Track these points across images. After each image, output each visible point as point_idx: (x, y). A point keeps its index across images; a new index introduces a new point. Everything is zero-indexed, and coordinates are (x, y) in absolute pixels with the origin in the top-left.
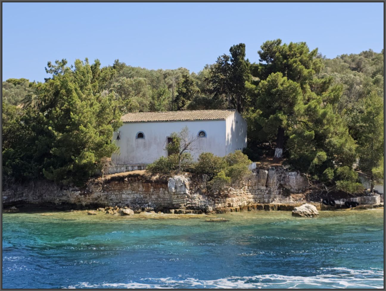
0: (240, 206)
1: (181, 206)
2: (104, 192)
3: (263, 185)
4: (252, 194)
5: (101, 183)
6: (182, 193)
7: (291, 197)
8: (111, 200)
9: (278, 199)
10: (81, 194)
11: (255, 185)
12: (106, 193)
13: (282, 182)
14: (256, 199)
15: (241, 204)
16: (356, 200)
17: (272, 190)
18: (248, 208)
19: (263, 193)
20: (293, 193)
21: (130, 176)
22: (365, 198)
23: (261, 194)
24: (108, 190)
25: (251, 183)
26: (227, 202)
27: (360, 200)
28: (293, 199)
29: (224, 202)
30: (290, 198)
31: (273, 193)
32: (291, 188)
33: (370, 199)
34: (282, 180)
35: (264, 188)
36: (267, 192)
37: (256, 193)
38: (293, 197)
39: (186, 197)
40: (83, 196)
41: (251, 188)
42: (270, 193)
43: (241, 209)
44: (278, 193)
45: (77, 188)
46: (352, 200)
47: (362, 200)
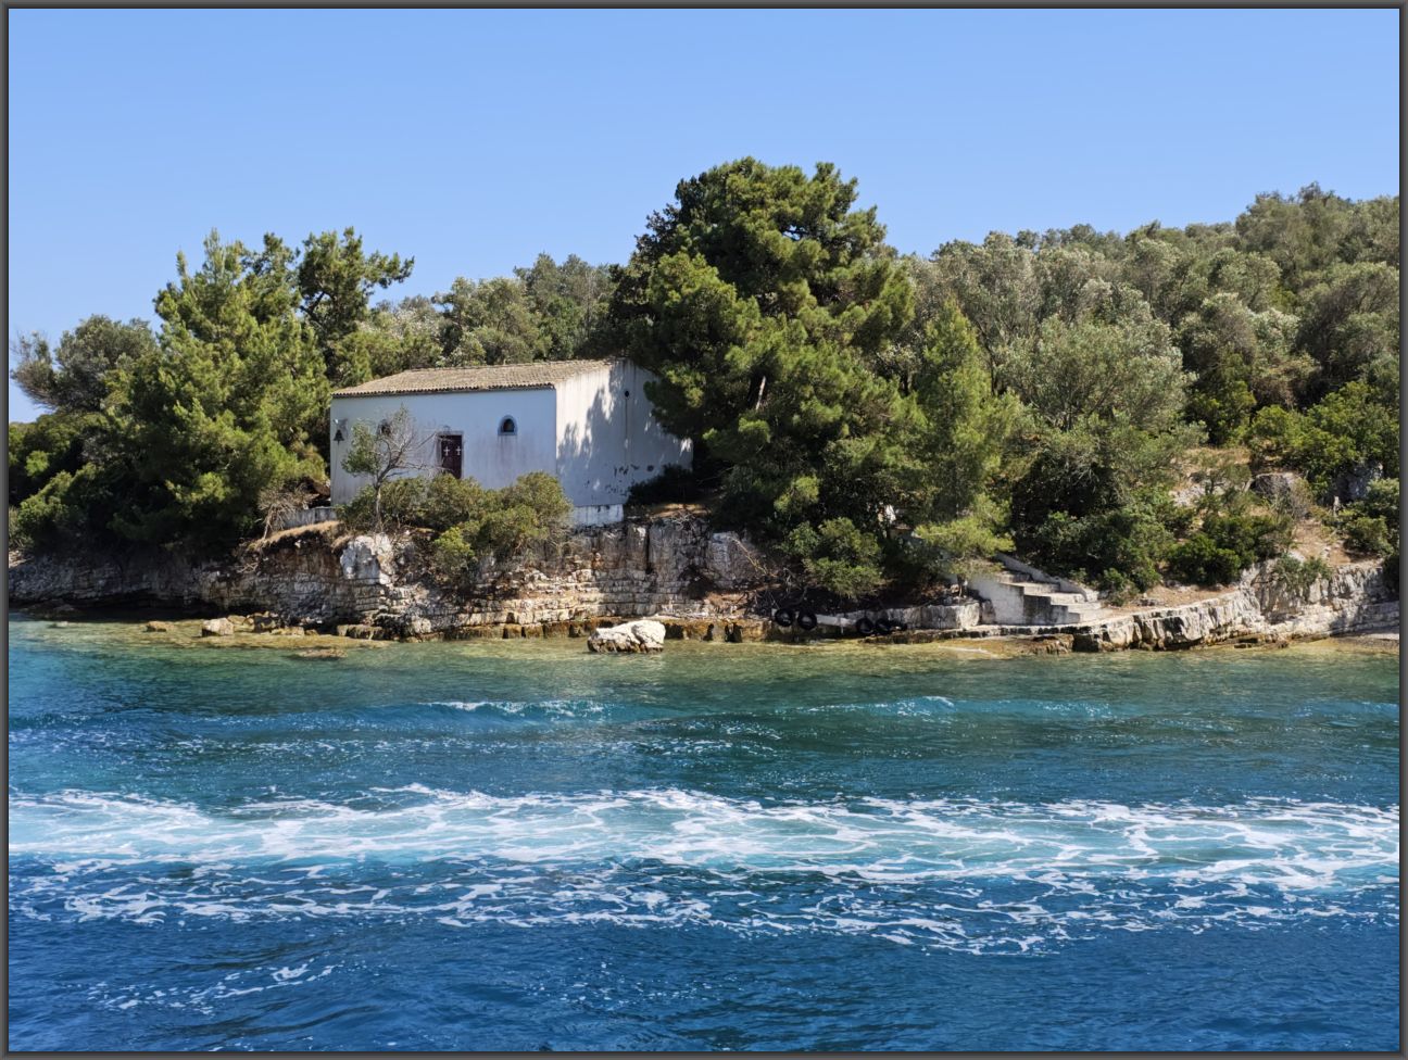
0: (542, 621)
1: (365, 617)
2: (261, 575)
3: (637, 568)
4: (602, 591)
5: (258, 554)
6: (371, 582)
7: (707, 601)
8: (278, 595)
9: (671, 606)
10: (219, 580)
11: (616, 566)
12: (266, 579)
13: (696, 559)
14: (610, 606)
15: (546, 616)
16: (902, 615)
17: (659, 580)
18: (571, 628)
19: (634, 590)
20: (719, 591)
21: (307, 535)
22: (929, 612)
23: (627, 592)
24: (271, 570)
25: (601, 560)
26: (506, 611)
27: (918, 614)
28: (712, 607)
29: (497, 611)
30: (703, 605)
31: (662, 590)
32: (721, 577)
33: (943, 614)
34: (700, 555)
35: (640, 575)
36: (647, 585)
37: (615, 589)
38: (712, 603)
39: (382, 592)
40: (224, 584)
41: (604, 574)
42: (652, 589)
43: (547, 629)
44: (675, 590)
45: (215, 564)
46: (892, 615)
47: (925, 615)
